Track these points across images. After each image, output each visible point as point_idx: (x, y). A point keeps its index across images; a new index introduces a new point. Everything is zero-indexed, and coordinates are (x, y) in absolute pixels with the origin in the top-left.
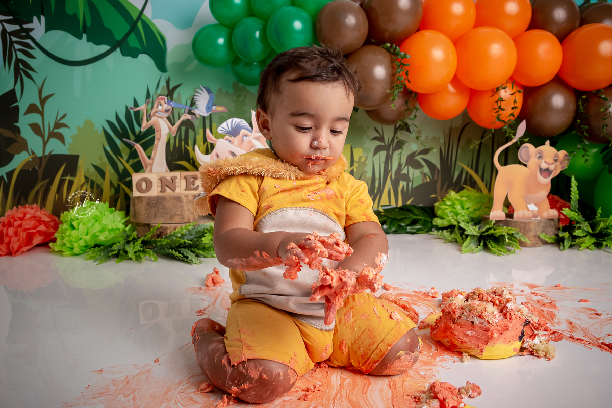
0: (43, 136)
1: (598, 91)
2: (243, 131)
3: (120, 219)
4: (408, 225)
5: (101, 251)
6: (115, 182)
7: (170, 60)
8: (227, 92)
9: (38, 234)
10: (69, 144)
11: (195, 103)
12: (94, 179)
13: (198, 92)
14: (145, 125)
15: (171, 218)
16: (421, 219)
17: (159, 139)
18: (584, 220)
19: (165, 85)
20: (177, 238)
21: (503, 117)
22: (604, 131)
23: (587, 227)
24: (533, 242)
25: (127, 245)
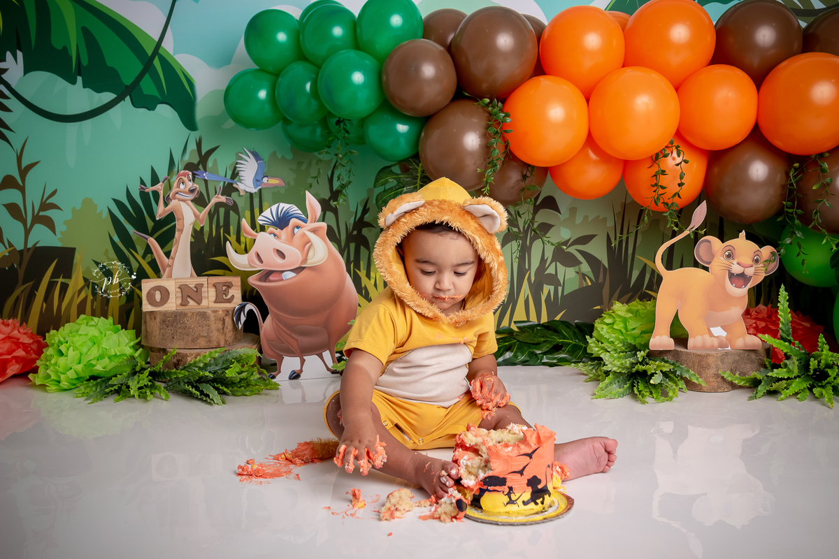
0: (24, 222)
1: (821, 155)
2: (293, 221)
3: (127, 341)
4: (545, 353)
5: (97, 385)
7: (201, 112)
8: (283, 157)
9: (14, 361)
10: (61, 233)
11: (238, 173)
13: (241, 158)
15: (193, 341)
16: (569, 344)
17: (181, 231)
18: (804, 353)
19: (196, 148)
20: (197, 369)
21: (666, 198)
22: (818, 219)
23: (794, 365)
24: (713, 384)
25: (131, 378)
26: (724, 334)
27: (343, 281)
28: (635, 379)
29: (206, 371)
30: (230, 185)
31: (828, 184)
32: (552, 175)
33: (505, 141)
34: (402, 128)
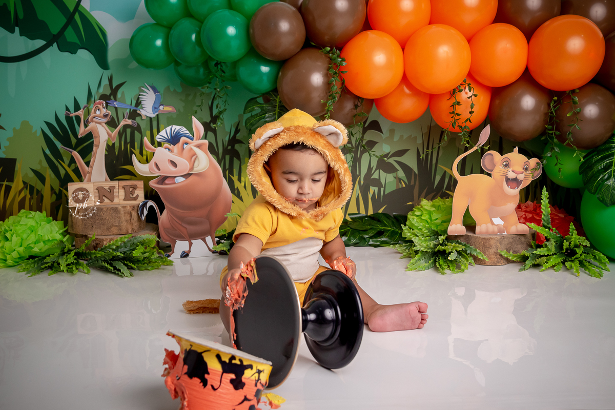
1: (573, 91)
2: (183, 139)
3: (57, 229)
4: (371, 238)
5: (35, 262)
6: (57, 189)
7: (111, 56)
8: (175, 90)
10: (5, 147)
11: (140, 102)
12: (33, 185)
13: (143, 91)
14: (82, 131)
15: (108, 229)
16: (389, 230)
17: (98, 146)
18: (559, 237)
19: (108, 83)
20: (111, 250)
21: (460, 122)
22: (570, 138)
23: (552, 245)
24: (493, 259)
25: (61, 257)
26: (502, 223)
27: (221, 184)
28: (437, 256)
29: (118, 251)
30: (135, 111)
31: (578, 113)
32: (377, 106)
33: (342, 79)
34: (265, 69)
